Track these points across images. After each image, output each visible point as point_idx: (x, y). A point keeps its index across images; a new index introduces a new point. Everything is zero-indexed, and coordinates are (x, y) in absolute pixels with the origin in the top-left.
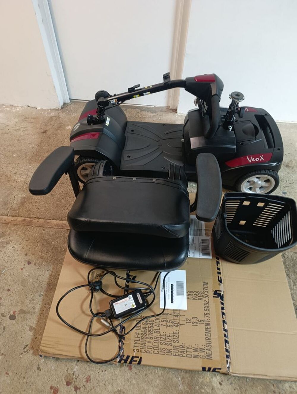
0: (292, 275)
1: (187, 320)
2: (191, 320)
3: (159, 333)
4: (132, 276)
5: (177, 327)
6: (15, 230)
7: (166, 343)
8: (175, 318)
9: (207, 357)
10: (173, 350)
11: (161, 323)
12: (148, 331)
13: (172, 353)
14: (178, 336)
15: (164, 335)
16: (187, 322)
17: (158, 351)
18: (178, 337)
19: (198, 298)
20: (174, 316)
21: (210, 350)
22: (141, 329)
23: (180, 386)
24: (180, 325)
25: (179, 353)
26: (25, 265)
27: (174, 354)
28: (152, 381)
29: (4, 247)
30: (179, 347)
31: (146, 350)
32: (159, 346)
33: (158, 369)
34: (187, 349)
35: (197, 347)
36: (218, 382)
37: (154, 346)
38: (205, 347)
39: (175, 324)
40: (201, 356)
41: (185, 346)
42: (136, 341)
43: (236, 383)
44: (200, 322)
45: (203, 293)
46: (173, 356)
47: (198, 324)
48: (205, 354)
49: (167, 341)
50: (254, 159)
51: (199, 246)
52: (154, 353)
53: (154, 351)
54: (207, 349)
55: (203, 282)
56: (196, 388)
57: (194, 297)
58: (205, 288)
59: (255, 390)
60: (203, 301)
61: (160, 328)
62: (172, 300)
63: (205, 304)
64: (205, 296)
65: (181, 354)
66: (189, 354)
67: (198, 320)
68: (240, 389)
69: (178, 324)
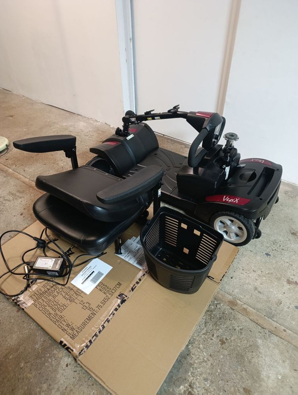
0: (210, 325)
1: (82, 301)
2: (85, 303)
3: (55, 298)
4: (71, 251)
5: (70, 302)
6: (32, 192)
7: (53, 307)
8: (75, 295)
9: (71, 336)
10: (53, 315)
11: (62, 293)
12: (49, 292)
13: (51, 316)
14: (66, 308)
15: (57, 302)
16: (81, 303)
17: (42, 309)
18: (64, 309)
19: (104, 291)
20: (75, 294)
21: (78, 332)
22: (46, 289)
23: (37, 345)
24: (74, 302)
25: (55, 320)
26: (18, 214)
27: (51, 319)
28: (23, 328)
29: (17, 199)
30: (58, 316)
31: (36, 304)
32: (46, 306)
33: (34, 323)
34: (62, 321)
35: (71, 325)
36: (67, 363)
37: (43, 304)
38: (77, 328)
39: (71, 299)
40: (68, 332)
41: (63, 318)
42: (35, 294)
43: (79, 374)
44: (90, 309)
45: (111, 290)
46: (49, 320)
47: (87, 309)
48: (72, 333)
49: (54, 307)
50: (229, 199)
51: (140, 256)
52: (39, 309)
53: (40, 308)
54: (76, 330)
55: (119, 283)
56: (46, 355)
57: (101, 289)
58: (116, 287)
59: (89, 390)
60: (106, 295)
61: (58, 295)
62: (84, 282)
63: (105, 298)
64: (110, 293)
65: (55, 321)
66: (61, 325)
67: (89, 306)
68: (78, 380)
69: (73, 301)
